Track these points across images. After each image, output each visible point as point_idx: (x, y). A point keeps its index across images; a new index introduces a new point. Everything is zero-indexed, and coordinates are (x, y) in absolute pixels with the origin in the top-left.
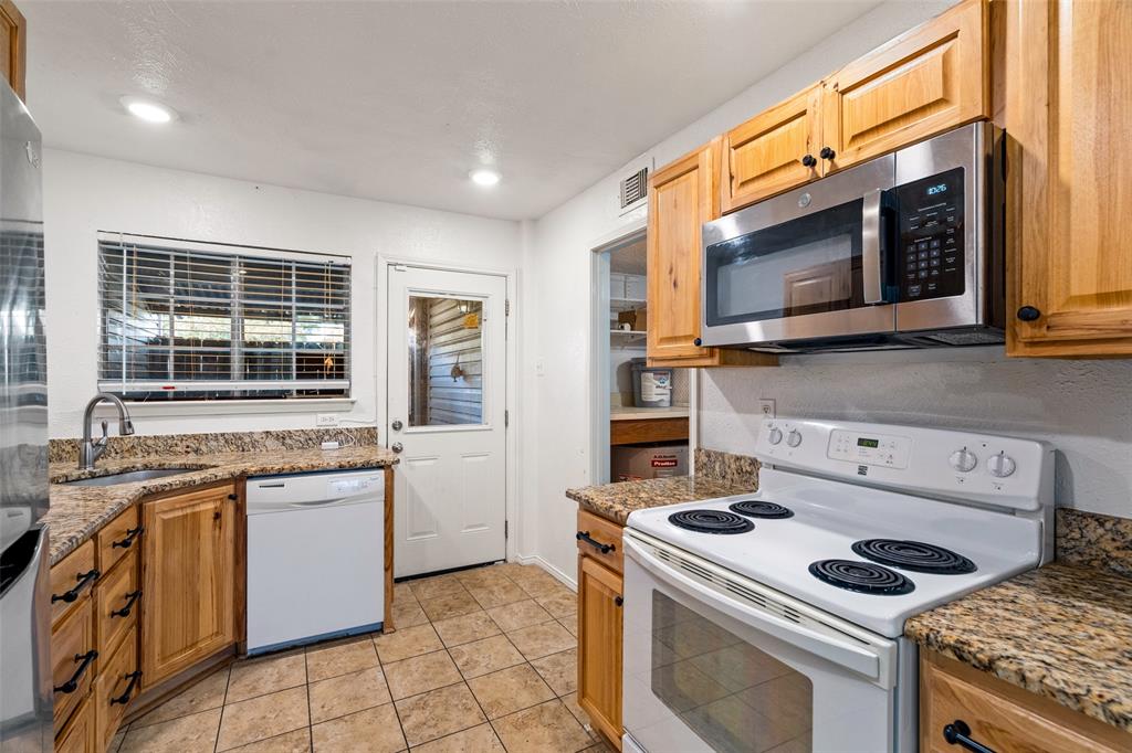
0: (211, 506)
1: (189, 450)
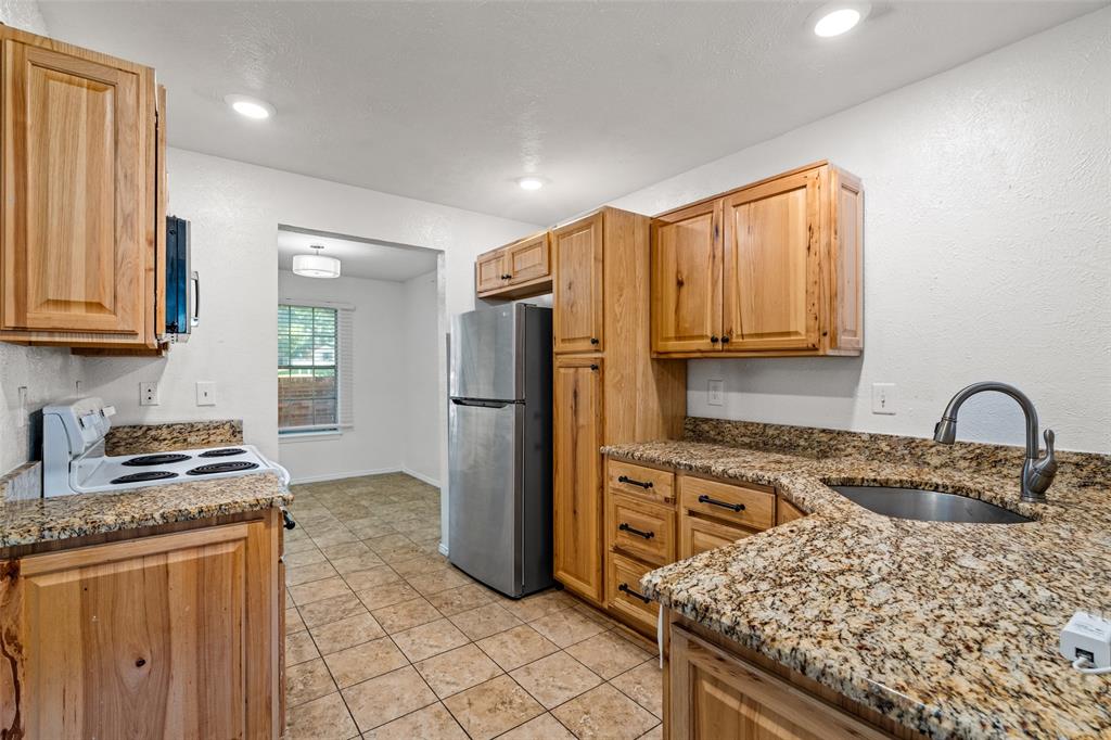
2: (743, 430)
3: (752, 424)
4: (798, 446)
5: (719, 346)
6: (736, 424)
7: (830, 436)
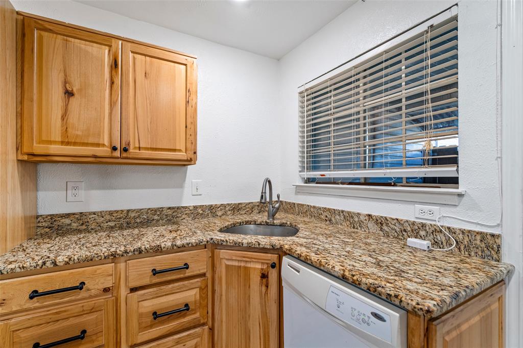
0: (259, 266)
1: (327, 218)
2: (108, 217)
3: (117, 212)
4: (153, 220)
5: (117, 154)
6: (101, 214)
7: (173, 211)
